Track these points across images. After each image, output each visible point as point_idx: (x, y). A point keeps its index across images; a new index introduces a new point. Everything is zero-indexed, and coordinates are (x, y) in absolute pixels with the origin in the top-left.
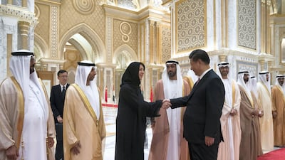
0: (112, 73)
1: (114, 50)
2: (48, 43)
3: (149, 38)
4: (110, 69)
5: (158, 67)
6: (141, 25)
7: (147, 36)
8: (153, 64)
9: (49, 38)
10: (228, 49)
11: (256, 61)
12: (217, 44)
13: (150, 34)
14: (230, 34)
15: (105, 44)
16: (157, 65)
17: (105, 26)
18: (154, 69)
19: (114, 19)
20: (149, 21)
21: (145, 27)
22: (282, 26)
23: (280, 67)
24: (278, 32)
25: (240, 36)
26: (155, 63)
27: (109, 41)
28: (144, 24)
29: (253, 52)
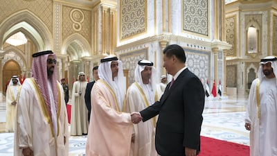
1: (63, 40)
3: (102, 26)
4: (59, 60)
6: (94, 12)
7: (100, 24)
10: (170, 34)
11: (208, 49)
14: (173, 15)
15: (52, 33)
17: (52, 13)
19: (63, 6)
20: (102, 7)
21: (98, 14)
22: (248, 13)
23: (246, 57)
24: (244, 19)
25: (186, 18)
26: (109, 54)
27: (58, 30)
28: (97, 11)
29: (204, 39)
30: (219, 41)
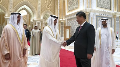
0: (40, 24)
1: (42, 13)
2: (7, 9)
3: (59, 6)
4: (40, 22)
5: (64, 21)
8: (61, 19)
9: (8, 7)
10: (91, 9)
12: (84, 6)
13: (60, 4)
15: (37, 10)
16: (64, 20)
18: (61, 22)
25: (99, 1)
26: (63, 19)
27: (39, 8)
30: (117, 12)
